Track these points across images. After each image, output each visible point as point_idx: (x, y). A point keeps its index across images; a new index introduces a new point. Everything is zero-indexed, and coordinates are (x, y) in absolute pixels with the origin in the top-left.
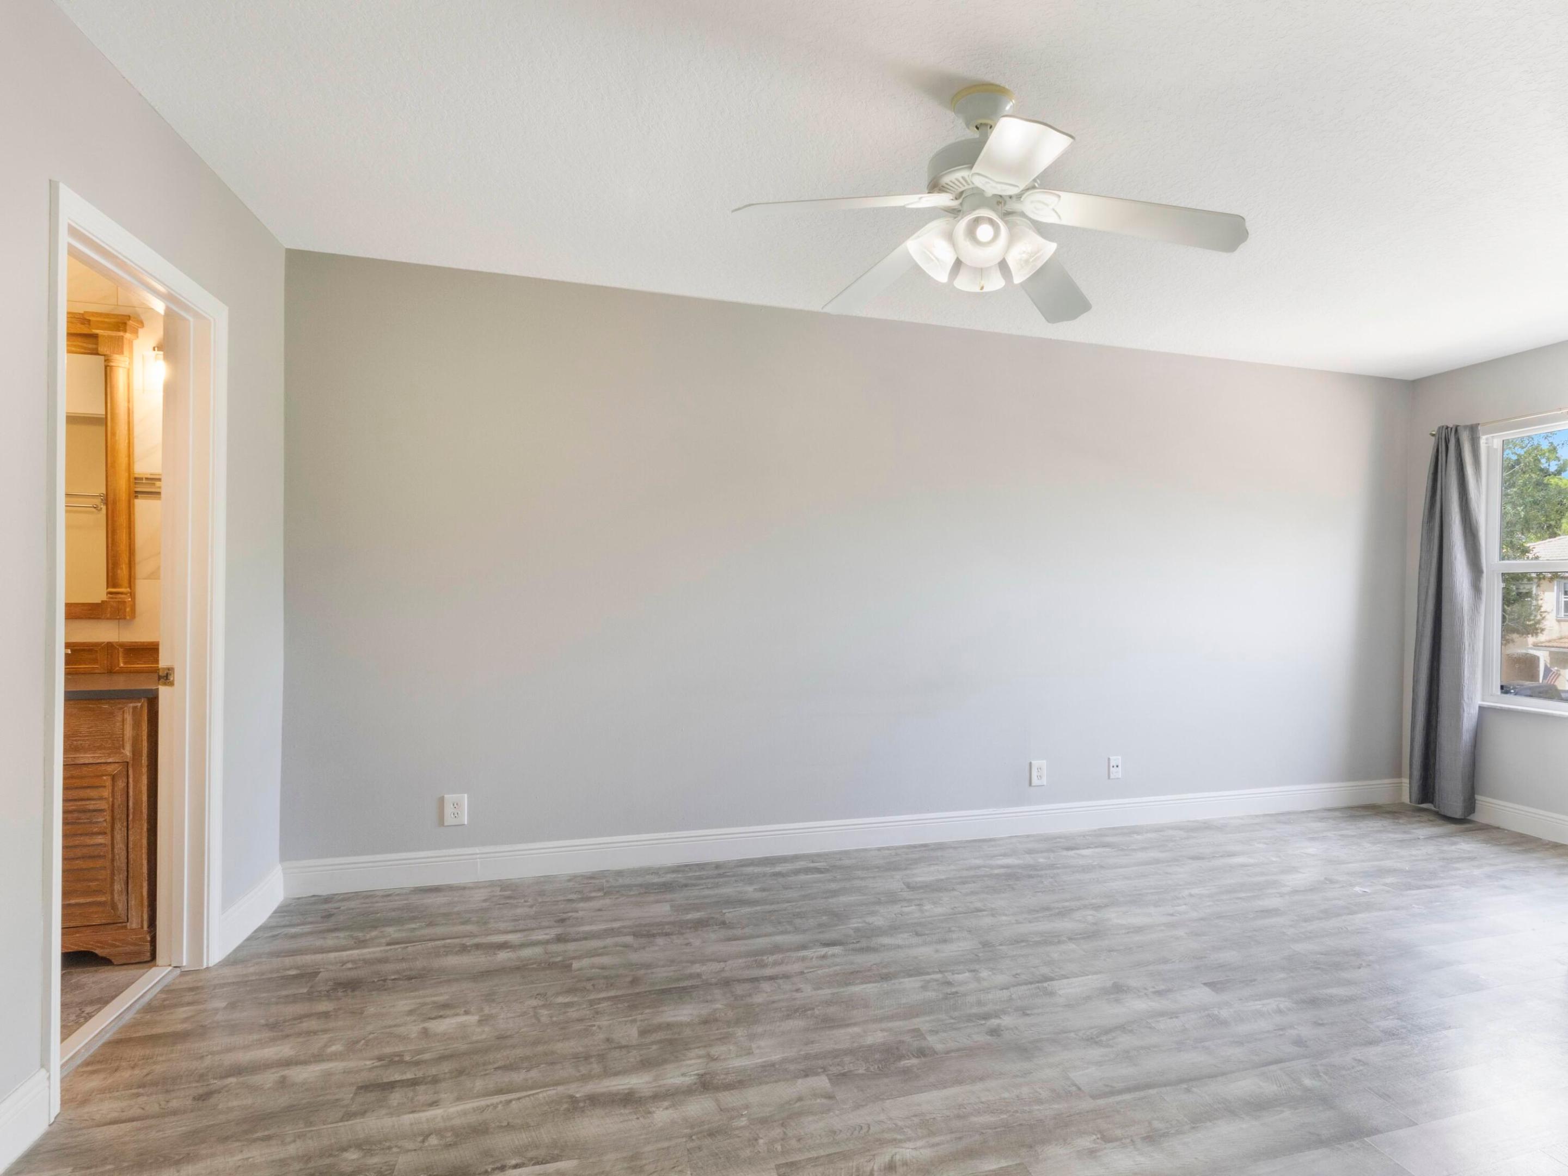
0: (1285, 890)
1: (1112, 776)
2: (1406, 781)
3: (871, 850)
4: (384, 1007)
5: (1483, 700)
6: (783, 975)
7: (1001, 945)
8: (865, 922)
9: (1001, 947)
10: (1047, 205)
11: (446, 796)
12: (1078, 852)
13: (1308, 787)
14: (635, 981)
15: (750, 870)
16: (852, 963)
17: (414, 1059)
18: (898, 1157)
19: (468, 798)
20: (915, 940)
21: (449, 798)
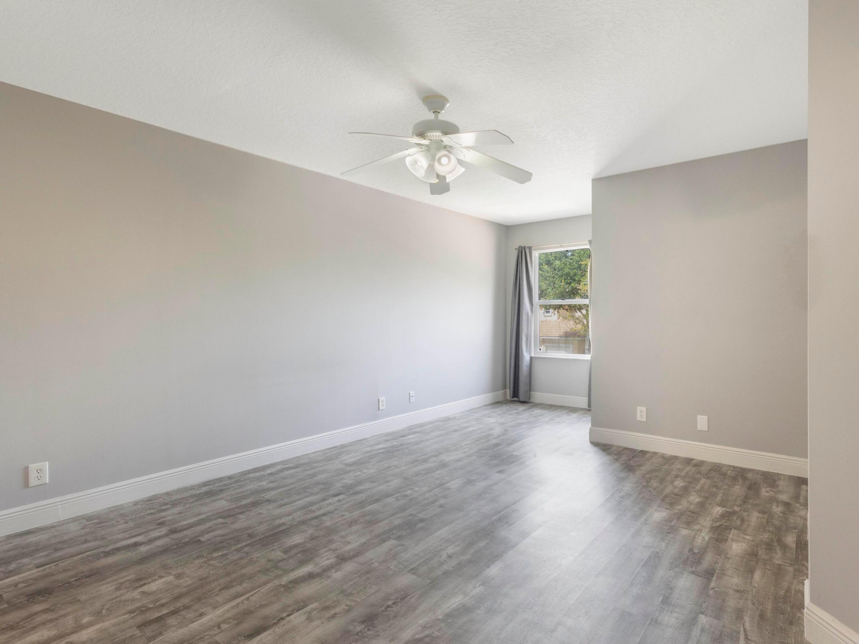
0: (496, 436)
1: (411, 401)
2: (508, 390)
3: (309, 454)
4: (92, 593)
5: (535, 355)
6: (328, 512)
7: (412, 478)
8: (342, 483)
9: (413, 478)
10: (462, 152)
11: (30, 466)
12: (407, 437)
13: (479, 397)
14: (250, 536)
15: (252, 475)
16: (356, 500)
17: (156, 605)
18: (449, 553)
19: (48, 464)
20: (373, 485)
21: (33, 467)
